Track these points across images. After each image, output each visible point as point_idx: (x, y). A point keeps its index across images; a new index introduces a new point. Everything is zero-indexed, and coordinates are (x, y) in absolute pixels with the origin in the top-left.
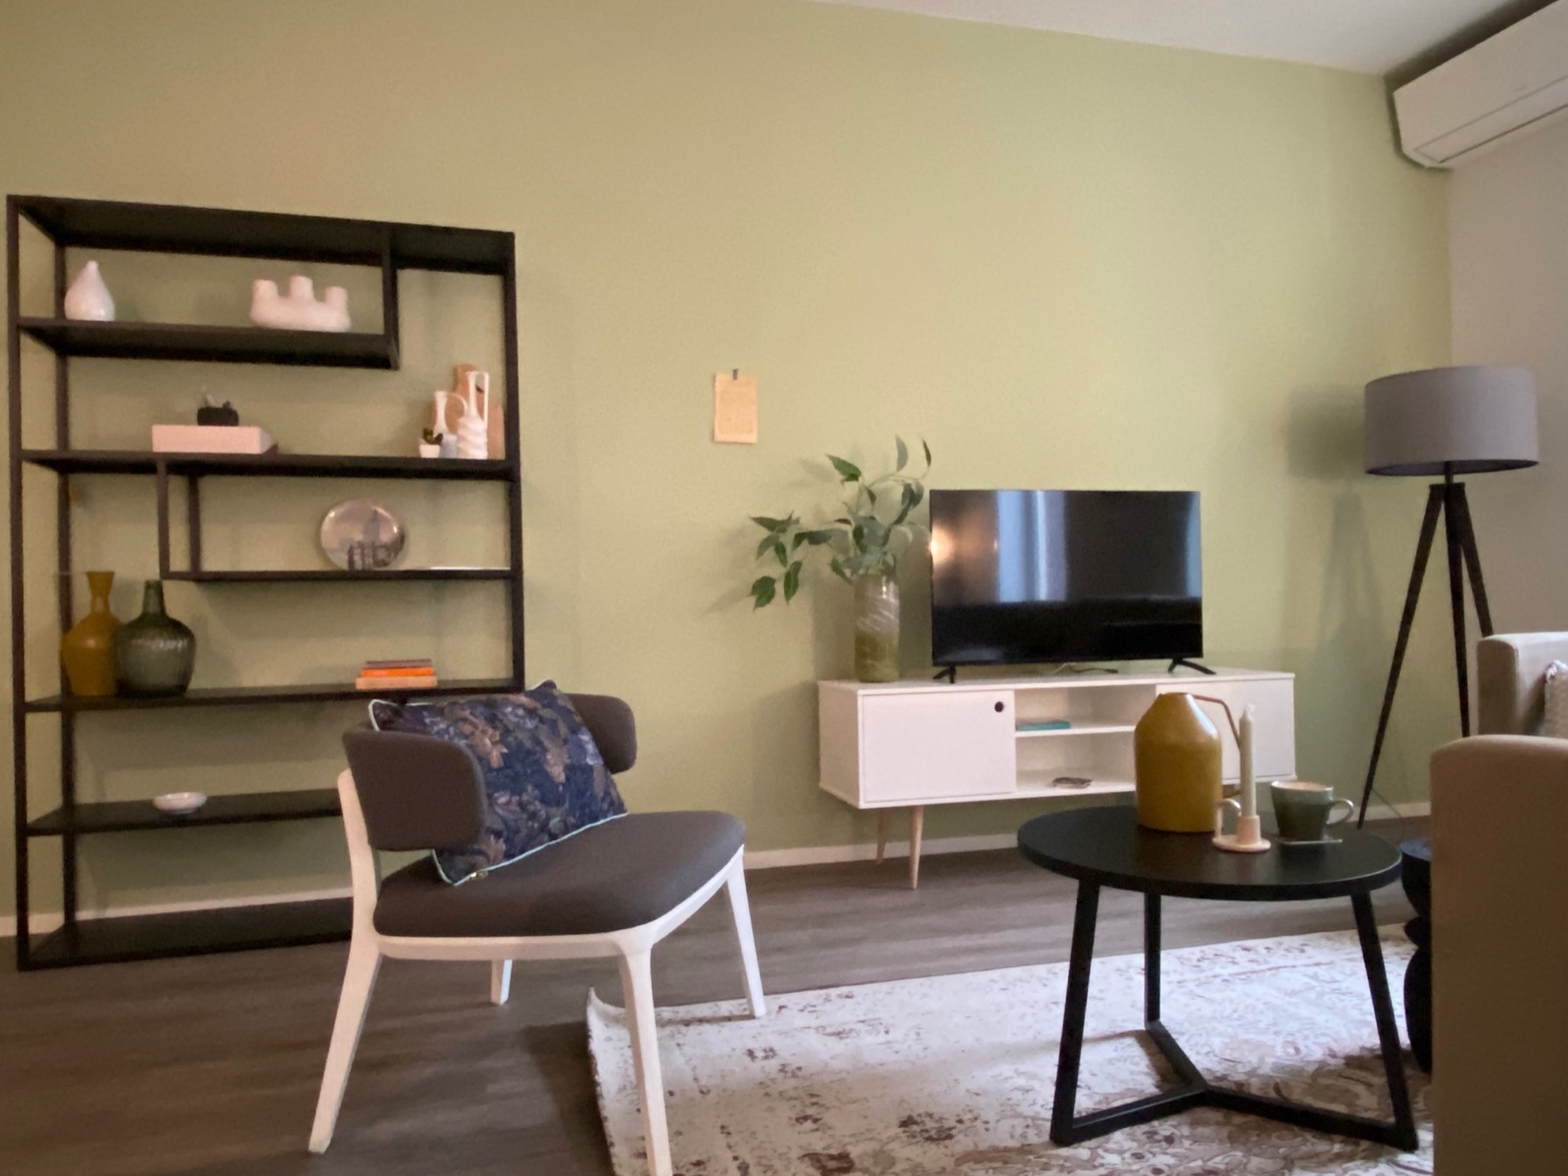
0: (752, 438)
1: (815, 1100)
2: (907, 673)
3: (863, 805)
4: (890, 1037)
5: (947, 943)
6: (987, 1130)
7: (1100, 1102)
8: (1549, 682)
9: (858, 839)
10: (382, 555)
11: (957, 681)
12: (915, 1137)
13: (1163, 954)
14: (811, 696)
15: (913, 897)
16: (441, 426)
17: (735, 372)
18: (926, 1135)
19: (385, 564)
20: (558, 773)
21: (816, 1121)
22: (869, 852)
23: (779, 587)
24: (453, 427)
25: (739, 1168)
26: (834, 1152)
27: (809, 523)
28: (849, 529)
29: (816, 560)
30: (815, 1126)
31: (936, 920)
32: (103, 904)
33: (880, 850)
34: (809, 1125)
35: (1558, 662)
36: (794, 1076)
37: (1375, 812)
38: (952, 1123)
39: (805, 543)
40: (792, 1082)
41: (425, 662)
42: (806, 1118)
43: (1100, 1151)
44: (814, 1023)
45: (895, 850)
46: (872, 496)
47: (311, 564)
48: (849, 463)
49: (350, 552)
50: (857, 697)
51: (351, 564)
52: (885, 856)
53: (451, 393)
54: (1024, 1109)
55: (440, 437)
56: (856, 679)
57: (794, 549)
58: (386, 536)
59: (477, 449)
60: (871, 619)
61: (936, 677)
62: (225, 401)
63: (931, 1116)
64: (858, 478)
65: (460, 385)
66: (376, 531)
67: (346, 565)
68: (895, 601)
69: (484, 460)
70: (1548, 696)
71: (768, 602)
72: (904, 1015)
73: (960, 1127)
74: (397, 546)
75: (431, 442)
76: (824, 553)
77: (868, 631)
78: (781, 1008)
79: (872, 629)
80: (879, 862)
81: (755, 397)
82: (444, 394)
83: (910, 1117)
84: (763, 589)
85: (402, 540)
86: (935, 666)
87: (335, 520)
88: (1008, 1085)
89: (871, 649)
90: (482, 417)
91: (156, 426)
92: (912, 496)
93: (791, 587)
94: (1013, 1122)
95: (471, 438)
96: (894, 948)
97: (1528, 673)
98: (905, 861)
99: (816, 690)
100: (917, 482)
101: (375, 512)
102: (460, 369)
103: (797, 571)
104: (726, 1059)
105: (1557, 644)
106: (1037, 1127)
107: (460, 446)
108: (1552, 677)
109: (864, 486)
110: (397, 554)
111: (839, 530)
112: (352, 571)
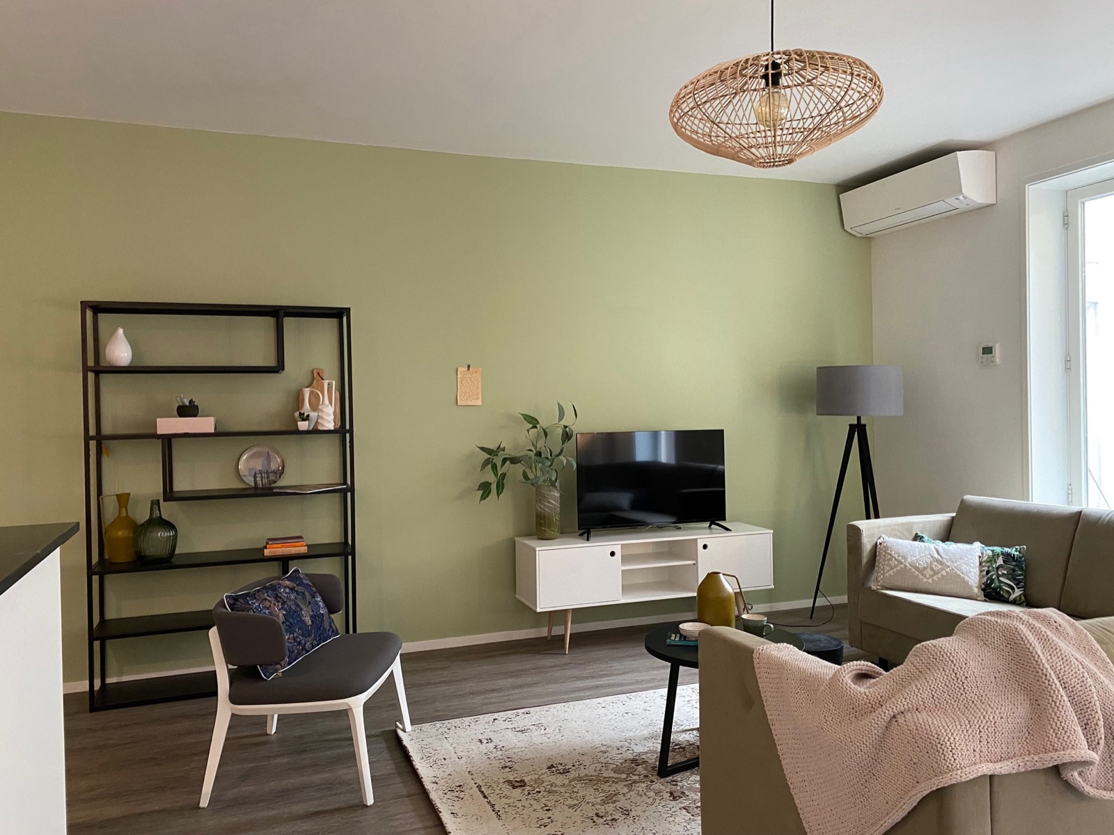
0: (479, 403)
1: (510, 759)
2: (564, 532)
3: (539, 610)
4: (546, 732)
5: (579, 684)
6: (585, 769)
7: (636, 756)
8: (879, 546)
9: (537, 625)
10: (272, 477)
11: (591, 539)
12: (553, 773)
14: (513, 545)
15: (566, 659)
16: (306, 408)
17: (469, 366)
18: (558, 772)
19: (275, 482)
21: (510, 768)
22: (543, 632)
23: (494, 487)
24: (315, 407)
25: (477, 787)
26: (518, 780)
27: (510, 451)
28: (532, 454)
29: (514, 472)
30: (510, 770)
31: (576, 672)
32: (121, 674)
33: (550, 631)
34: (507, 769)
35: (884, 536)
36: (501, 750)
37: (821, 602)
38: (570, 767)
39: (508, 463)
40: (500, 752)
41: (301, 537)
42: (506, 767)
43: (631, 775)
44: (510, 727)
45: (557, 631)
46: (545, 434)
47: (235, 485)
48: (533, 417)
49: (255, 477)
50: (535, 551)
51: (256, 483)
52: (552, 634)
53: (313, 388)
54: (602, 760)
55: (308, 416)
56: (536, 537)
57: (502, 467)
58: (274, 466)
59: (329, 423)
60: (544, 505)
61: (580, 535)
62: (190, 399)
63: (561, 764)
64: (538, 426)
65: (315, 381)
66: (269, 464)
67: (253, 484)
68: (557, 495)
69: (333, 428)
70: (877, 554)
71: (488, 496)
72: (554, 721)
73: (573, 768)
74: (280, 473)
75: (303, 420)
76: (519, 468)
77: (542, 511)
78: (494, 720)
79: (545, 510)
80: (549, 638)
81: (480, 380)
82: (308, 389)
83: (552, 765)
84: (485, 488)
85: (283, 468)
86: (579, 529)
87: (247, 458)
88: (597, 750)
89: (545, 521)
90: (331, 405)
91: (158, 419)
92: (567, 436)
93: (500, 487)
94: (596, 765)
95: (325, 417)
96: (553, 687)
97: (869, 542)
98: (563, 637)
99: (514, 542)
100: (570, 428)
101: (268, 453)
102: (315, 371)
103: (503, 479)
104: (469, 744)
105: (884, 526)
106: (606, 766)
107: (319, 421)
108: (880, 544)
109: (542, 430)
110: (280, 477)
111: (527, 455)
112: (256, 488)
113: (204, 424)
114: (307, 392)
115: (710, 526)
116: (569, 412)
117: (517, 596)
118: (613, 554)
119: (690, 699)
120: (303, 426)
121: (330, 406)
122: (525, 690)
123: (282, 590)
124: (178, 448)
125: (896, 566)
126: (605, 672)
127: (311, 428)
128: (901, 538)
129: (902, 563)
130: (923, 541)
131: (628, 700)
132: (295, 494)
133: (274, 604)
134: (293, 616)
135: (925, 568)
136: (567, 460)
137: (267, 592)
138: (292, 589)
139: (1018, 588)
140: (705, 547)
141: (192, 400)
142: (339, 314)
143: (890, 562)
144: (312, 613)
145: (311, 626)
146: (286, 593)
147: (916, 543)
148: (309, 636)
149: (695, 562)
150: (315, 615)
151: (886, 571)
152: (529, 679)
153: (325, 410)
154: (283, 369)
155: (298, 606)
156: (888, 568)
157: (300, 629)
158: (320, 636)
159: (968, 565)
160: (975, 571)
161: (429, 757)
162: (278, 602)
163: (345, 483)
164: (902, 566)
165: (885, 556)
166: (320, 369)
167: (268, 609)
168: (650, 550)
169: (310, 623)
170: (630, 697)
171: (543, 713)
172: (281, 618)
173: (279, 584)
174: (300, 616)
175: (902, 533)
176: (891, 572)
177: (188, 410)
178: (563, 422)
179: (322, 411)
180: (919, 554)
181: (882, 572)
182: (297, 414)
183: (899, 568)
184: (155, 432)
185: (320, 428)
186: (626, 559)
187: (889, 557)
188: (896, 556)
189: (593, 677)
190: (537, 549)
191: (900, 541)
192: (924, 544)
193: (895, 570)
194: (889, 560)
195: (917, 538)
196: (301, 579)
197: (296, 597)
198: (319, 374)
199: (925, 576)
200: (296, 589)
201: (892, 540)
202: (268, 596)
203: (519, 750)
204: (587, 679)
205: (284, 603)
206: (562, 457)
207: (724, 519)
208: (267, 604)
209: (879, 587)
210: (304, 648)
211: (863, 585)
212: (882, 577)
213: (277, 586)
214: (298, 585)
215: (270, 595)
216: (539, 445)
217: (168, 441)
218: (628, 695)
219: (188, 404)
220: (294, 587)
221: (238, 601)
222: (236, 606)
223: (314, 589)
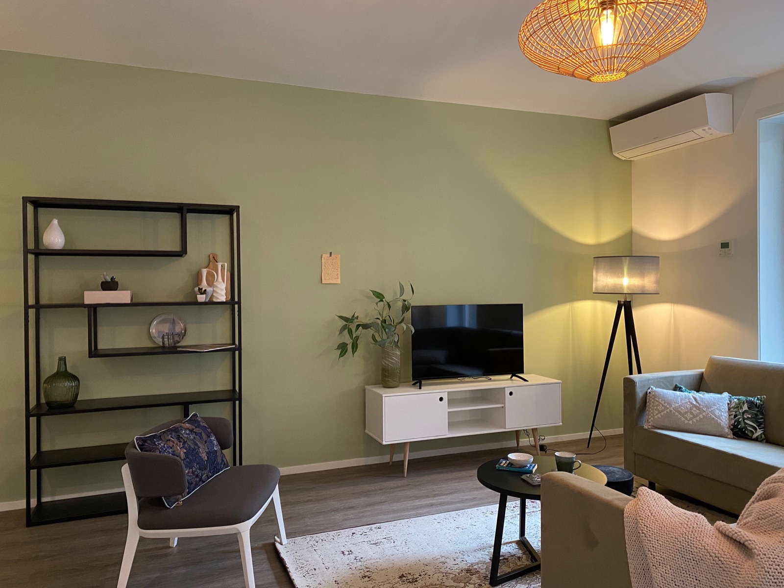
0: (339, 281)
1: (368, 570)
2: (403, 382)
3: (384, 443)
4: (395, 544)
5: (417, 503)
6: (429, 578)
7: (470, 566)
8: (648, 395)
9: (381, 454)
10: (176, 338)
11: (423, 388)
12: (404, 582)
14: (363, 392)
15: (405, 482)
16: (204, 284)
17: (331, 253)
18: (408, 581)
19: (178, 342)
21: (369, 577)
22: (386, 459)
23: (350, 347)
24: (210, 283)
27: (363, 320)
28: (379, 322)
30: (369, 579)
31: (413, 492)
33: (392, 458)
34: (367, 579)
35: (652, 387)
36: (360, 561)
37: (595, 434)
38: (417, 576)
39: (361, 328)
40: (360, 563)
42: (365, 577)
43: (467, 584)
44: (366, 540)
45: (397, 458)
46: (389, 306)
47: (149, 344)
48: (379, 293)
49: (163, 338)
50: (382, 397)
51: (163, 343)
52: (393, 461)
53: (209, 269)
54: (443, 570)
55: (205, 290)
56: (381, 385)
57: (356, 331)
58: (178, 330)
59: (222, 295)
60: (388, 361)
61: (414, 384)
62: (112, 277)
63: (410, 574)
64: (384, 300)
65: (211, 263)
66: (174, 328)
67: (161, 344)
68: (398, 353)
69: (225, 301)
70: (648, 401)
71: (345, 354)
72: (400, 534)
73: (420, 577)
74: (183, 335)
75: (202, 294)
76: (370, 332)
77: (386, 365)
78: (353, 534)
79: (388, 365)
80: (391, 464)
81: (339, 264)
82: (205, 269)
83: (403, 575)
84: (343, 348)
85: (185, 331)
86: (413, 380)
87: (157, 323)
88: (438, 561)
89: (388, 373)
90: (224, 282)
91: (85, 292)
92: (405, 308)
93: (355, 347)
94: (439, 575)
95: (219, 291)
96: (396, 506)
97: (641, 391)
98: (402, 462)
99: (364, 390)
100: (408, 302)
101: (174, 320)
102: (211, 255)
103: (357, 340)
104: (334, 555)
105: (652, 379)
106: (447, 576)
107: (214, 294)
108: (650, 393)
109: (386, 303)
110: (183, 338)
111: (375, 322)
112: (164, 347)
113: (122, 296)
114: (205, 272)
115: (511, 378)
116: (408, 289)
117: (366, 431)
118: (441, 399)
120: (201, 298)
121: (223, 283)
122: (376, 507)
123: (183, 432)
124: (101, 313)
125: (663, 411)
126: (437, 492)
127: (207, 300)
128: (664, 388)
129: (668, 408)
130: (682, 391)
131: (457, 516)
132: (194, 352)
133: (177, 444)
134: (192, 454)
135: (686, 413)
136: (407, 326)
137: (171, 434)
138: (192, 431)
139: (760, 429)
140: (511, 394)
141: (113, 277)
142: (230, 211)
143: (658, 408)
144: (207, 450)
145: (207, 461)
147: (678, 393)
148: (206, 469)
149: (503, 405)
150: (210, 452)
151: (655, 414)
152: (378, 498)
153: (218, 286)
154: (186, 254)
155: (196, 445)
156: (657, 412)
157: (197, 464)
158: (214, 469)
159: (720, 410)
160: (725, 415)
161: (302, 567)
162: (180, 442)
163: (234, 343)
164: (668, 410)
165: (653, 402)
166: (215, 254)
167: (171, 448)
168: (468, 396)
169: (206, 458)
170: (459, 514)
171: (391, 527)
172: (183, 457)
173: (181, 426)
174: (197, 453)
175: (665, 384)
176: (659, 415)
177: (110, 285)
178: (403, 297)
179: (216, 287)
180: (681, 402)
181: (652, 415)
182: (197, 289)
183: (665, 412)
184: (82, 302)
185: (215, 300)
186: (452, 402)
187: (657, 403)
188: (663, 403)
189: (428, 497)
190: (384, 395)
191: (665, 391)
192: (681, 393)
193: (662, 414)
194: (657, 406)
195: (676, 388)
196: (199, 422)
197: (194, 437)
198: (214, 257)
199: (686, 418)
200: (194, 430)
201: (658, 389)
202: (171, 437)
203: (375, 561)
204: (424, 498)
205: (185, 442)
206: (403, 324)
207: (523, 372)
208: (171, 444)
209: (650, 427)
210: (200, 480)
211: (637, 424)
212: (652, 419)
213: (179, 429)
214: (196, 427)
215: (173, 436)
216: (384, 316)
217: (94, 309)
218: (457, 512)
219: (110, 280)
220: (193, 429)
221: (147, 443)
222: (145, 447)
223: (209, 430)
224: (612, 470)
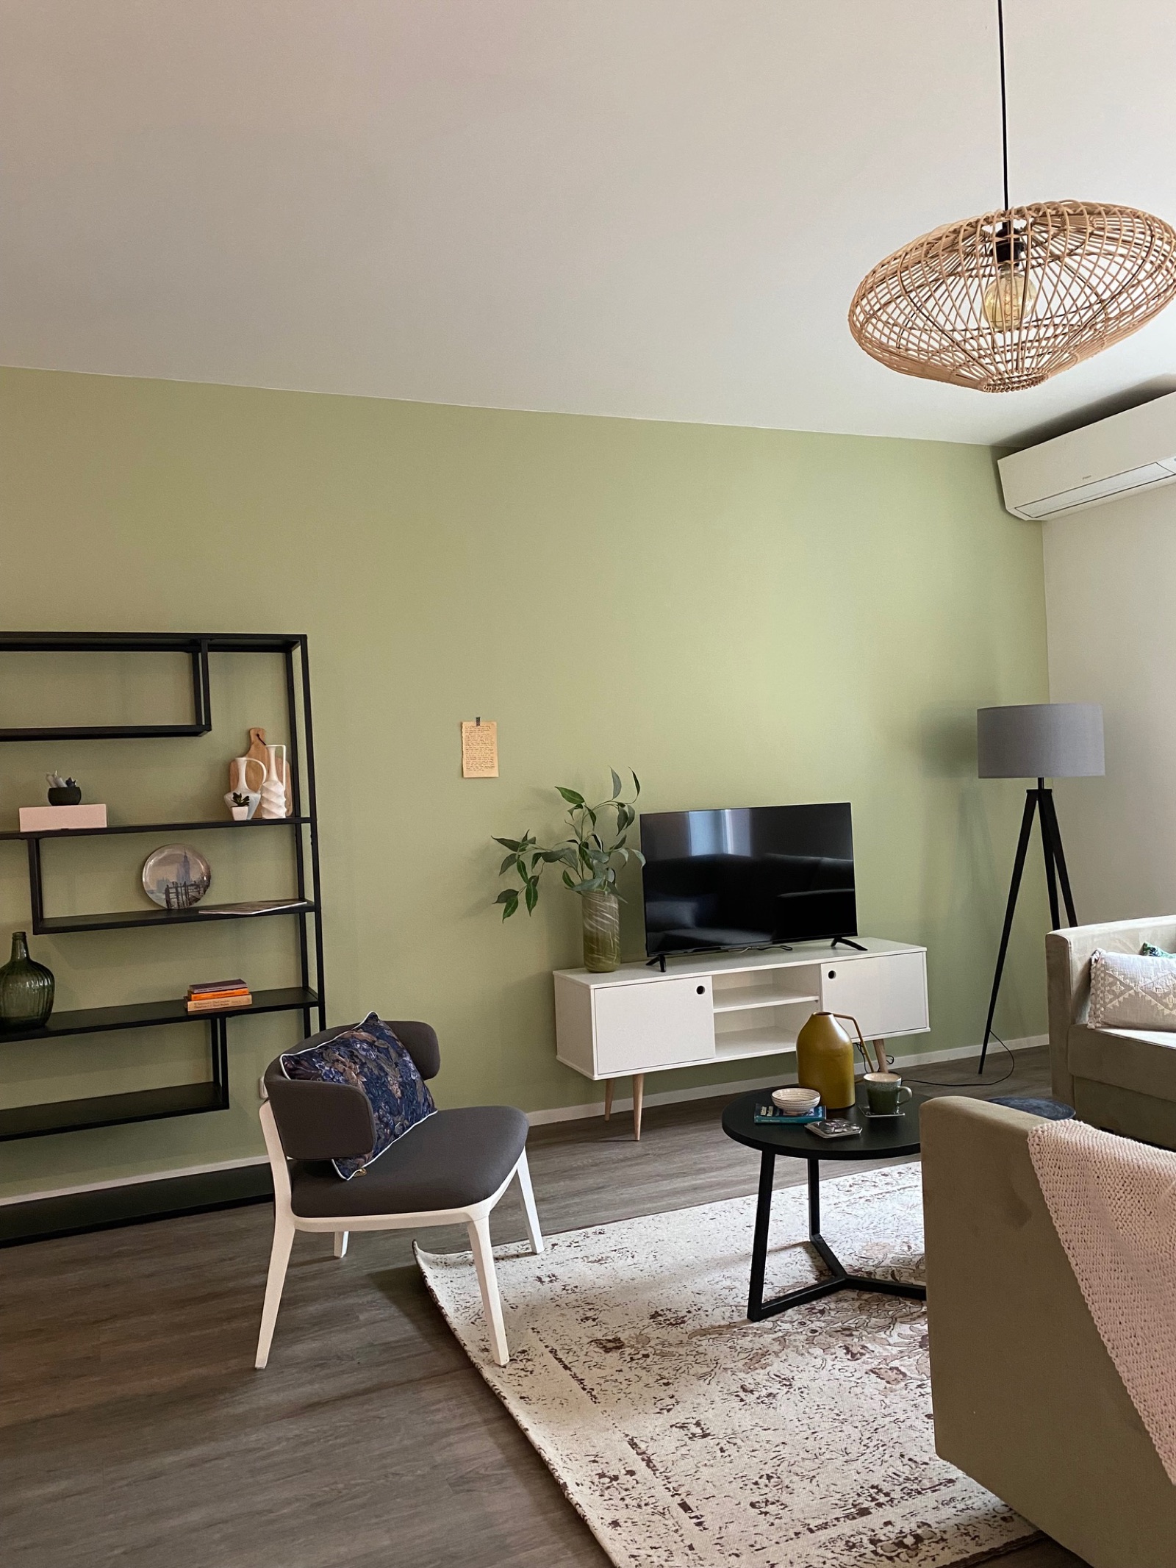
0: (495, 773)
1: (591, 1307)
2: (627, 960)
3: (597, 1077)
4: (635, 1260)
5: (666, 1186)
6: (707, 1315)
7: (779, 1292)
8: (1094, 965)
9: (587, 1100)
10: (192, 893)
11: (668, 969)
12: (660, 1324)
13: (821, 1184)
14: (550, 983)
15: (638, 1148)
16: (243, 788)
17: (478, 720)
18: (668, 1322)
19: (197, 900)
20: (396, 1090)
21: (594, 1320)
22: (599, 1109)
23: (522, 898)
24: (254, 786)
25: (551, 1352)
26: (610, 1338)
27: (545, 845)
28: (575, 847)
29: (550, 874)
30: (595, 1323)
31: (659, 1167)
33: (608, 1107)
34: (590, 1322)
35: (1100, 950)
36: (573, 1292)
37: (993, 1048)
38: (684, 1313)
39: (541, 860)
40: (573, 1296)
41: (240, 982)
42: (587, 1319)
43: (779, 1323)
44: (580, 1255)
45: (619, 1106)
46: (593, 817)
47: (140, 906)
48: (574, 793)
49: (167, 893)
50: (590, 990)
51: (168, 902)
52: (611, 1112)
53: (250, 756)
54: (730, 1301)
55: (247, 798)
56: (585, 969)
57: (533, 867)
58: (195, 876)
59: (279, 809)
60: (597, 921)
61: (650, 964)
62: (67, 779)
63: (670, 1310)
64: (583, 804)
65: (253, 747)
66: (187, 872)
67: (164, 905)
68: (615, 906)
69: (284, 817)
70: (1093, 976)
71: (513, 910)
72: (643, 1243)
73: (689, 1315)
74: (205, 885)
75: (240, 805)
76: (557, 868)
77: (594, 931)
78: (554, 1245)
79: (597, 929)
80: (607, 1119)
81: (494, 740)
82: (244, 759)
83: (656, 1312)
84: (508, 899)
85: (209, 878)
86: (648, 956)
87: (155, 865)
88: (719, 1286)
89: (598, 945)
90: (282, 782)
91: (20, 809)
92: (625, 819)
93: (532, 897)
94: (723, 1309)
95: (273, 799)
96: (627, 1193)
97: (1080, 959)
98: (630, 1115)
99: (552, 978)
100: (629, 807)
101: (186, 857)
102: (252, 732)
103: (535, 884)
104: (522, 1284)
105: (1100, 935)
106: (739, 1311)
107: (264, 806)
108: (1096, 961)
109: (587, 812)
110: (205, 891)
111: (568, 849)
112: (169, 910)
113: (90, 815)
114: (243, 762)
115: (833, 944)
116: (628, 783)
117: (559, 1057)
118: (700, 990)
119: (837, 1201)
120: (240, 813)
121: (280, 783)
122: (590, 1197)
123: (358, 1046)
124: (48, 853)
125: (1122, 993)
126: (702, 1166)
127: (250, 818)
128: (1123, 952)
129: (1132, 988)
130: (1155, 955)
131: (746, 1206)
132: (231, 916)
133: (350, 1067)
134: (376, 1083)
135: (1166, 995)
136: (631, 854)
137: (338, 1049)
138: (371, 1044)
140: (832, 975)
141: (70, 779)
142: (284, 645)
143: (1114, 988)
144: (400, 1080)
145: (400, 1098)
146: (364, 1050)
147: (1148, 958)
148: (399, 1113)
149: (817, 998)
150: (405, 1083)
151: (1107, 1000)
152: (590, 1182)
153: (273, 789)
154: (210, 729)
155: (381, 1069)
156: (1111, 997)
157: (386, 1103)
158: (412, 1113)
161: (466, 1307)
162: (355, 1063)
163: (302, 899)
164: (1132, 992)
165: (1103, 979)
166: (260, 729)
167: (342, 1074)
168: (747, 983)
169: (399, 1093)
170: (748, 1202)
171: (624, 1231)
172: (361, 1088)
173: (353, 1036)
174: (385, 1084)
175: (1124, 944)
176: (1116, 1002)
177: (64, 795)
178: (619, 799)
179: (268, 790)
180: (1156, 975)
181: (1102, 1002)
182: (230, 797)
183: (1126, 996)
184: (17, 829)
185: (266, 817)
186: (719, 997)
187: (1111, 979)
188: (1121, 978)
189: (684, 1174)
190: (592, 987)
191: (1125, 956)
192: (1155, 957)
193: (1121, 999)
194: (1111, 984)
195: (1145, 950)
196: (382, 1029)
197: (377, 1056)
198: (258, 735)
199: (1166, 1006)
200: (376, 1044)
201: (1111, 954)
202: (339, 1054)
203: (602, 1291)
204: (677, 1177)
205: (363, 1065)
206: (622, 850)
207: (855, 934)
208: (341, 1067)
209: (1098, 1025)
210: (392, 1133)
211: (1074, 1022)
212: (1103, 1009)
213: (351, 1040)
214: (378, 1038)
215: (342, 1053)
216: (585, 835)
217: (35, 840)
218: (744, 1198)
219: (65, 786)
220: (374, 1042)
221: (302, 1065)
222: (297, 1072)
223: (400, 1044)
224: (1035, 1104)
